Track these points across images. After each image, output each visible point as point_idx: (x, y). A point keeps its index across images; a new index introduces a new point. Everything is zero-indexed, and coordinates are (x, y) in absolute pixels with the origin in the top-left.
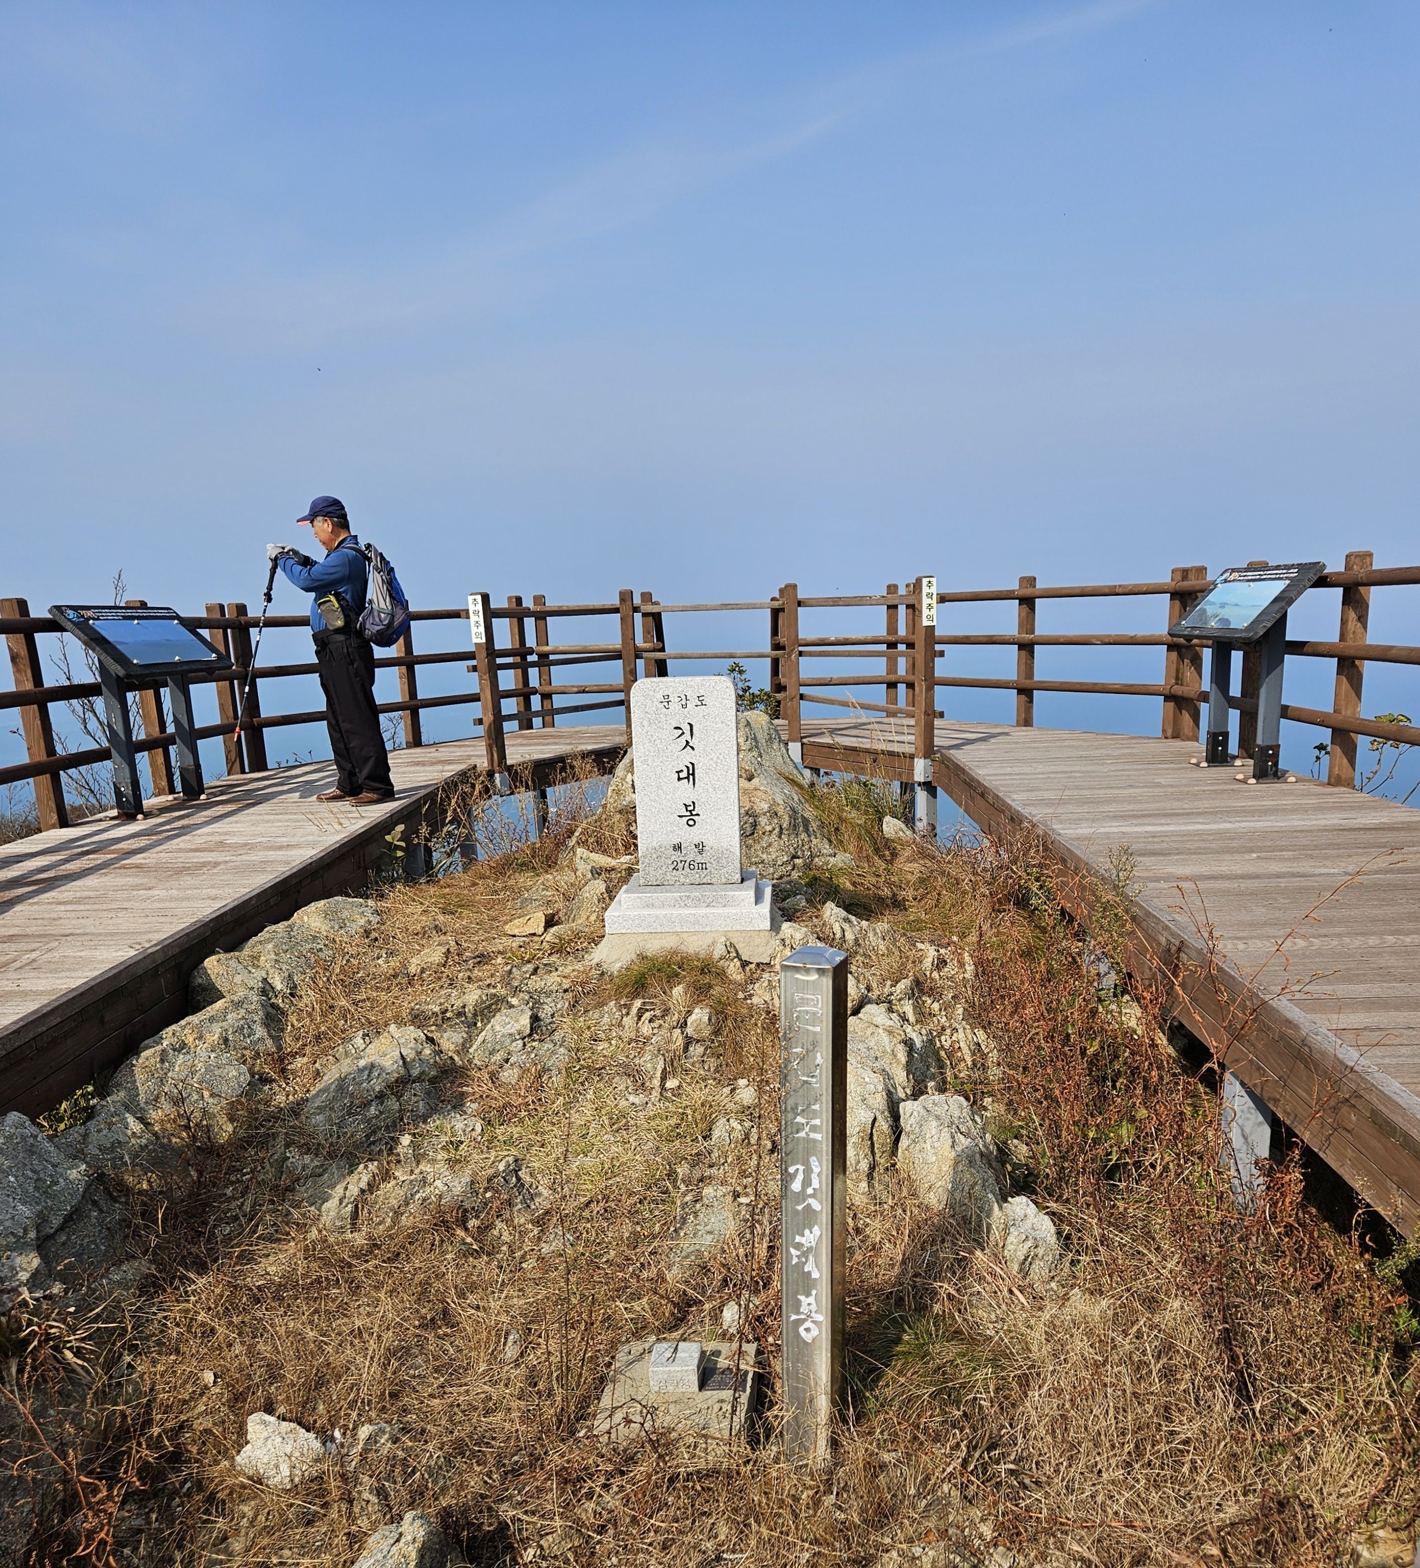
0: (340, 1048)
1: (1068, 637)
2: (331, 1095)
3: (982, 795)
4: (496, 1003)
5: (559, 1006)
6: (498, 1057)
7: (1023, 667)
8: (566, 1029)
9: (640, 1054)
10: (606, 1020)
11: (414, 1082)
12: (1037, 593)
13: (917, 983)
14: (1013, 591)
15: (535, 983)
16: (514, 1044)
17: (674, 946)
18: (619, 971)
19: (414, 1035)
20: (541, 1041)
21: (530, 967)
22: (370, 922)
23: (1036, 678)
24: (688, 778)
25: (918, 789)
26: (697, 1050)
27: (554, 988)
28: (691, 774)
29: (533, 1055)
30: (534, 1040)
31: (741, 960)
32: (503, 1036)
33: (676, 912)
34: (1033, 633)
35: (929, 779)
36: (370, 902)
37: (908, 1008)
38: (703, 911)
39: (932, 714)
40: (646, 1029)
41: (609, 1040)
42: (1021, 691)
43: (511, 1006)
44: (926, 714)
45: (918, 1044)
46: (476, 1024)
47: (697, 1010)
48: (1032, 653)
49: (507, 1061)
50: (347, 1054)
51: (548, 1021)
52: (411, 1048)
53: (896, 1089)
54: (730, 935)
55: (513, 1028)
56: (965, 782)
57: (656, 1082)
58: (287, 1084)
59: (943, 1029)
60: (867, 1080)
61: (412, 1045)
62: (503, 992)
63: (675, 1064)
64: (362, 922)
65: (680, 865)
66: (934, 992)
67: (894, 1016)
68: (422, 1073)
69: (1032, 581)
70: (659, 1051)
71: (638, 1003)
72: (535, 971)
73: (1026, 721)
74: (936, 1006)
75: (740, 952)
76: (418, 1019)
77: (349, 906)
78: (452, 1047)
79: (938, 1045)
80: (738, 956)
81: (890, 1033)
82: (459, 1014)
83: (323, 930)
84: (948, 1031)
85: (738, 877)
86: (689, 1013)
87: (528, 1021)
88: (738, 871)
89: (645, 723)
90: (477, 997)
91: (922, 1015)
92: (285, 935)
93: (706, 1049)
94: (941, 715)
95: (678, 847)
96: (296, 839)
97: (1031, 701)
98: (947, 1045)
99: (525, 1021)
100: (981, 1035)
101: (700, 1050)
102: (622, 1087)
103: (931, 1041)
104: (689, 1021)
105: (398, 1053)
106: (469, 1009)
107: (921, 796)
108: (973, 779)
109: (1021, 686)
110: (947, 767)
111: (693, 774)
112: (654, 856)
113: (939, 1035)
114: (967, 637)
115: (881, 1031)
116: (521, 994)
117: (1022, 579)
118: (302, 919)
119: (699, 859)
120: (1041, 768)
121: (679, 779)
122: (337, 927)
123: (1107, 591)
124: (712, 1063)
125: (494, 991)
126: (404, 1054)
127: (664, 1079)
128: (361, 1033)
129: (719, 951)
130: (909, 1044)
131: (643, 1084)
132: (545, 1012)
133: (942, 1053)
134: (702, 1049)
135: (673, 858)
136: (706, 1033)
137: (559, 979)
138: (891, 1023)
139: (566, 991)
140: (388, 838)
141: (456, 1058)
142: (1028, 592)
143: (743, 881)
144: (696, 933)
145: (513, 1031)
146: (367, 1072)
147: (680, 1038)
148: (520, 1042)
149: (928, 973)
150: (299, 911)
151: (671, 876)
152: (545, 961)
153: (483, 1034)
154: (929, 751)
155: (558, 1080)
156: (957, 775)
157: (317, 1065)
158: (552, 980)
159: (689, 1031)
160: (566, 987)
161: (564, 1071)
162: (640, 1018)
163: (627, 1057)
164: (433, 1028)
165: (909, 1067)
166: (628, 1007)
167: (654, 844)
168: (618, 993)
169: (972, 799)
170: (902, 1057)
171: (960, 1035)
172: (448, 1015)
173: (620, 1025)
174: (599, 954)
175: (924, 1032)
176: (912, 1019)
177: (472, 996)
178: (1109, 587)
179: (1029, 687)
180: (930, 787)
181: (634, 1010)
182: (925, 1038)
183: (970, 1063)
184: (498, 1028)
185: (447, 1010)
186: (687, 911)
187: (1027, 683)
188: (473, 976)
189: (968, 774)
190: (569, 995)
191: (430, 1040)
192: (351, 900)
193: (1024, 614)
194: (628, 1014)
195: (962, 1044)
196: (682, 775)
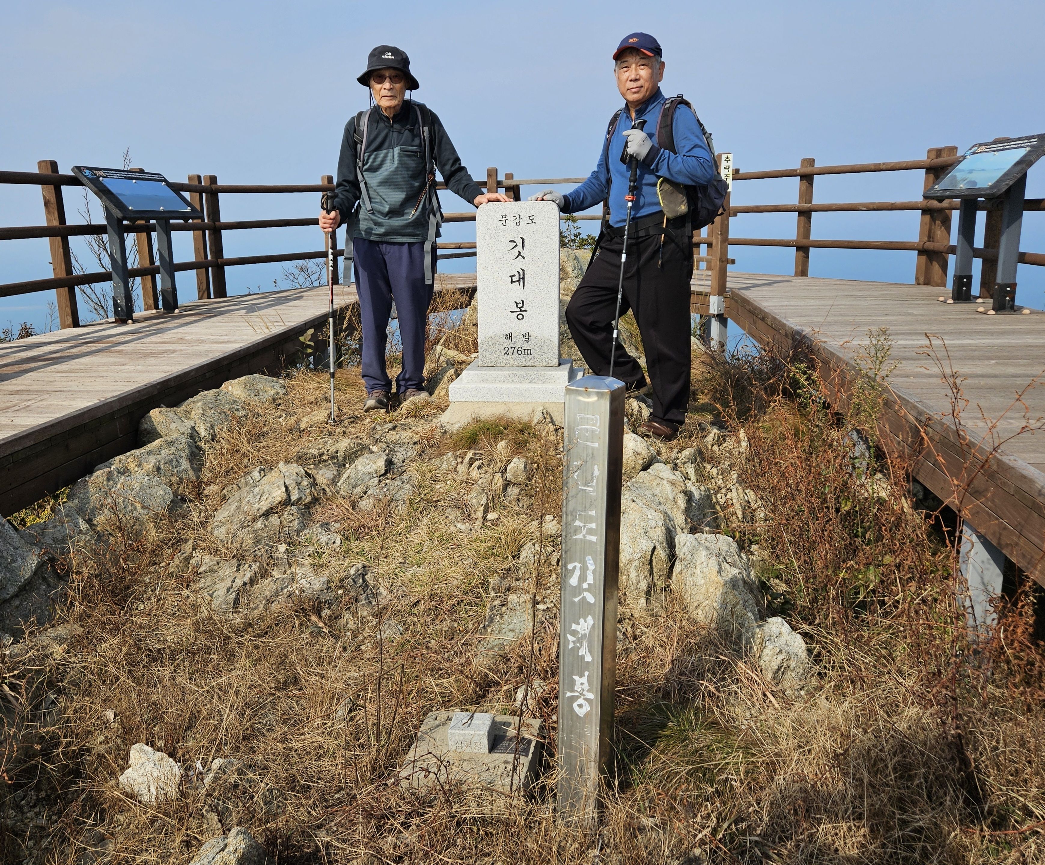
0: (242, 480)
1: (840, 205)
2: (231, 513)
3: (763, 319)
4: (361, 450)
5: (409, 454)
6: (358, 490)
7: (802, 229)
8: (413, 471)
9: (468, 493)
10: (445, 466)
11: (293, 505)
12: (815, 171)
13: (700, 452)
14: (796, 170)
15: (393, 436)
16: (372, 481)
17: (502, 413)
18: (458, 430)
19: (296, 470)
20: (393, 479)
21: (390, 425)
22: (278, 394)
23: (812, 238)
24: (519, 281)
25: (713, 320)
26: (513, 491)
27: (406, 441)
28: (522, 279)
29: (385, 490)
30: (387, 479)
31: (554, 424)
32: (364, 474)
33: (505, 386)
34: (810, 202)
35: (721, 312)
36: (281, 381)
37: (691, 470)
38: (526, 386)
39: (725, 261)
40: (475, 473)
41: (445, 481)
42: (799, 248)
43: (372, 452)
44: (721, 261)
45: (696, 495)
46: (344, 465)
47: (515, 460)
48: (809, 218)
49: (365, 493)
50: (247, 484)
51: (399, 465)
52: (293, 480)
53: (675, 528)
54: (547, 405)
55: (371, 468)
56: (749, 311)
57: (480, 514)
58: (201, 504)
59: (720, 488)
60: (650, 516)
61: (294, 477)
62: (367, 442)
63: (496, 501)
64: (272, 392)
65: (511, 351)
66: (713, 460)
67: (677, 473)
68: (300, 499)
69: (811, 162)
70: (483, 490)
71: (470, 454)
72: (394, 428)
73: (803, 271)
74: (714, 471)
75: (555, 420)
76: (301, 459)
77: (263, 381)
78: (325, 481)
79: (714, 500)
80: (552, 422)
81: (673, 484)
82: (333, 458)
83: (242, 397)
84: (723, 491)
85: (556, 361)
86: (509, 462)
87: (383, 463)
88: (557, 356)
89: (487, 237)
90: (346, 445)
91: (702, 477)
92: (214, 398)
93: (521, 490)
94: (733, 262)
95: (509, 336)
96: (235, 337)
97: (807, 257)
98: (722, 501)
99: (381, 463)
100: (751, 495)
101: (516, 490)
102: (452, 517)
103: (709, 497)
104: (509, 468)
105: (282, 482)
106: (341, 454)
107: (715, 326)
108: (756, 308)
109: (800, 244)
110: (736, 302)
111: (523, 278)
112: (490, 343)
113: (716, 493)
114: (757, 207)
115: (665, 482)
116: (380, 444)
117: (804, 161)
118: (227, 388)
119: (526, 346)
120: (812, 302)
121: (512, 282)
122: (253, 395)
123: (873, 168)
124: (525, 501)
125: (360, 442)
126: (287, 483)
127: (486, 512)
128: (258, 468)
129: (538, 417)
130: (689, 495)
131: (469, 515)
132: (397, 459)
133: (718, 507)
134: (518, 490)
135: (505, 345)
136: (522, 478)
137: (410, 434)
138: (675, 477)
139: (415, 443)
140: (301, 338)
141: (327, 490)
142: (808, 170)
143: (560, 365)
144: (520, 403)
145: (372, 470)
146: (258, 497)
147: (501, 480)
148: (376, 480)
149: (710, 447)
150: (226, 383)
151: (503, 359)
152: (402, 422)
153: (348, 471)
154: (722, 290)
155: (402, 509)
156: (744, 306)
157: (224, 491)
158: (405, 435)
159: (509, 475)
160: (416, 440)
161: (407, 502)
162: (471, 465)
163: (459, 494)
164: (312, 466)
165: (687, 511)
166: (462, 457)
167: (491, 334)
168: (455, 447)
169: (755, 323)
170: (682, 504)
171: (733, 494)
172: (325, 457)
173: (455, 470)
174: (445, 418)
175: (702, 488)
176: (693, 477)
177: (344, 444)
178: (875, 165)
179: (807, 245)
180: (722, 319)
181: (467, 459)
182: (703, 493)
183: (740, 516)
184: (360, 467)
185: (323, 454)
186: (513, 386)
187: (805, 242)
188: (348, 431)
189: (752, 304)
190: (417, 447)
191: (308, 475)
192: (266, 377)
193: (804, 188)
194: (462, 463)
195: (734, 501)
196: (515, 279)
